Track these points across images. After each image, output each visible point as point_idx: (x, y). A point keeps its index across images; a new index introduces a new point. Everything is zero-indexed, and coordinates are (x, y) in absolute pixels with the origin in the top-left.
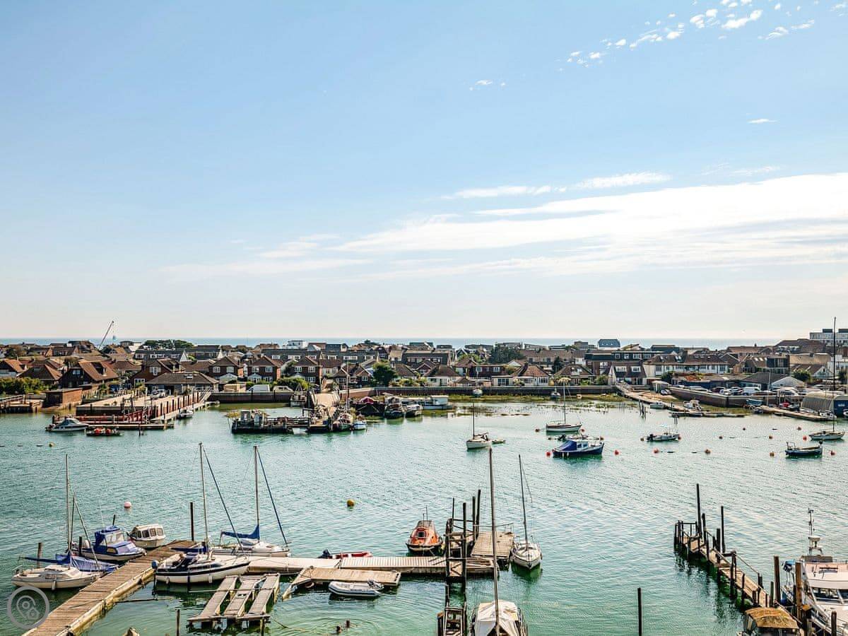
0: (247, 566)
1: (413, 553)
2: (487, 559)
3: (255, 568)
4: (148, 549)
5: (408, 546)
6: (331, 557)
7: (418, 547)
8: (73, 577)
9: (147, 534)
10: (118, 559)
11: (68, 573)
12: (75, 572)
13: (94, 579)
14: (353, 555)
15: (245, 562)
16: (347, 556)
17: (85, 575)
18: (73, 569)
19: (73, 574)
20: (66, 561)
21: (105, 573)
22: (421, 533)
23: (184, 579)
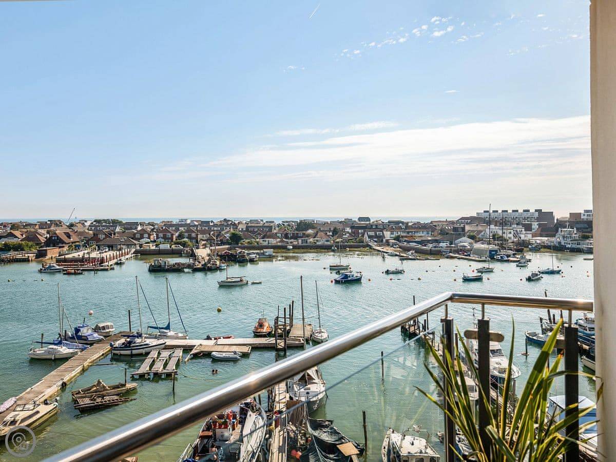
0: (163, 345)
1: (257, 335)
2: (299, 338)
3: (168, 346)
4: (105, 337)
5: (254, 332)
6: (211, 339)
7: (260, 332)
8: (65, 352)
9: (104, 328)
10: (89, 342)
11: (61, 350)
12: (65, 349)
13: (76, 353)
14: (224, 338)
15: (164, 342)
16: (220, 338)
17: (71, 351)
18: (64, 348)
19: (64, 350)
20: (60, 343)
21: (82, 350)
22: (261, 325)
23: (128, 352)
